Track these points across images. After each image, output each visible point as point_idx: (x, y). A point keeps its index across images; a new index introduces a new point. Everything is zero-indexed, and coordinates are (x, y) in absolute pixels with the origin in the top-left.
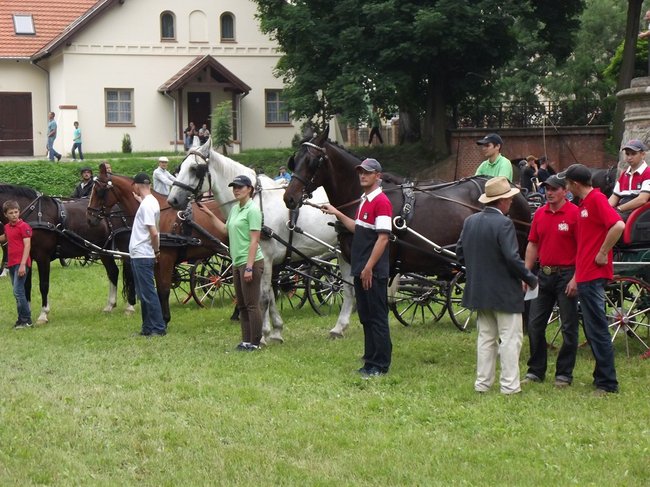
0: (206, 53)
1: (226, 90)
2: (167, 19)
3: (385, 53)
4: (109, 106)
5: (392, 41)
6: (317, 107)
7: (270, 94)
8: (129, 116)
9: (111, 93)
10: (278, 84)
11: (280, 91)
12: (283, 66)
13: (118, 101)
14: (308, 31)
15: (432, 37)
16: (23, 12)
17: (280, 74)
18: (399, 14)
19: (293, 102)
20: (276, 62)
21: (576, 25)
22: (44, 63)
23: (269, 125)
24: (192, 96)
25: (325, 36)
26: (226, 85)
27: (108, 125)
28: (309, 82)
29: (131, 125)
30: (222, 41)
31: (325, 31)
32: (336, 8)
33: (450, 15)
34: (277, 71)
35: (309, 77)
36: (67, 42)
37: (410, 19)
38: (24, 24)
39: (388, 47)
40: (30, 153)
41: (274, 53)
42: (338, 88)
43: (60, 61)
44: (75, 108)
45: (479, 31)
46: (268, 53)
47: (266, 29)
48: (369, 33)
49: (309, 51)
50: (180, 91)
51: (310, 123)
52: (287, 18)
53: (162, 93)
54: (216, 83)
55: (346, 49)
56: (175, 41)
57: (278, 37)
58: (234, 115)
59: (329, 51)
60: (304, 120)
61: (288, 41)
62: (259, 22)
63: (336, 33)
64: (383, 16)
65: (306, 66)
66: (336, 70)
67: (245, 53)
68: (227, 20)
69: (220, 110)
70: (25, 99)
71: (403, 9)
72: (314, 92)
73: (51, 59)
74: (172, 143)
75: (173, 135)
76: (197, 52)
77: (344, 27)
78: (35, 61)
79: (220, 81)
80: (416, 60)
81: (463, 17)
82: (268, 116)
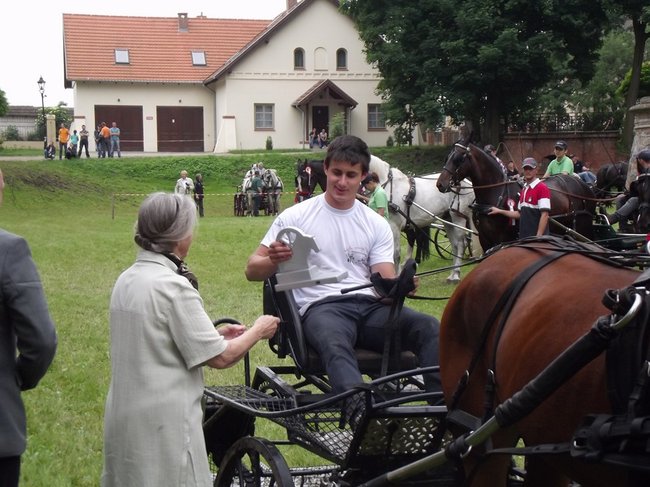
0: (326, 78)
1: (340, 104)
2: (299, 54)
3: (456, 78)
4: (257, 117)
5: (461, 69)
6: (406, 117)
7: (371, 107)
8: (271, 123)
9: (258, 107)
10: (378, 100)
11: (379, 105)
12: (381, 87)
13: (264, 113)
14: (400, 62)
15: (490, 66)
16: (198, 50)
17: (379, 93)
18: (467, 49)
19: (389, 113)
20: (377, 84)
21: (596, 57)
22: (212, 85)
23: (370, 130)
24: (315, 109)
25: (413, 65)
26: (340, 101)
27: (256, 130)
28: (400, 99)
29: (272, 130)
30: (338, 69)
31: (413, 62)
32: (422, 45)
33: (504, 50)
34: (377, 91)
35: (401, 95)
36: (228, 71)
37: (475, 53)
38: (199, 58)
39: (458, 73)
40: (201, 149)
41: (375, 78)
42: (422, 103)
43: (224, 84)
44: (233, 117)
45: (525, 62)
46: (370, 77)
47: (370, 60)
48: (444, 63)
49: (401, 77)
50: (307, 105)
51: (401, 129)
52: (385, 53)
53: (294, 107)
54: (333, 100)
55: (428, 75)
56: (304, 69)
57: (379, 67)
58: (346, 122)
59: (415, 76)
60: (397, 126)
61: (385, 69)
62: (365, 56)
63: (420, 63)
64: (455, 51)
65: (400, 87)
66: (421, 90)
67: (353, 77)
68: (341, 54)
69: (335, 120)
70: (199, 111)
71: (470, 45)
72: (404, 106)
73: (218, 82)
74: (301, 143)
75: (302, 137)
76: (320, 77)
77: (426, 59)
78: (206, 85)
79: (335, 98)
80: (479, 83)
81: (514, 52)
82: (370, 123)
